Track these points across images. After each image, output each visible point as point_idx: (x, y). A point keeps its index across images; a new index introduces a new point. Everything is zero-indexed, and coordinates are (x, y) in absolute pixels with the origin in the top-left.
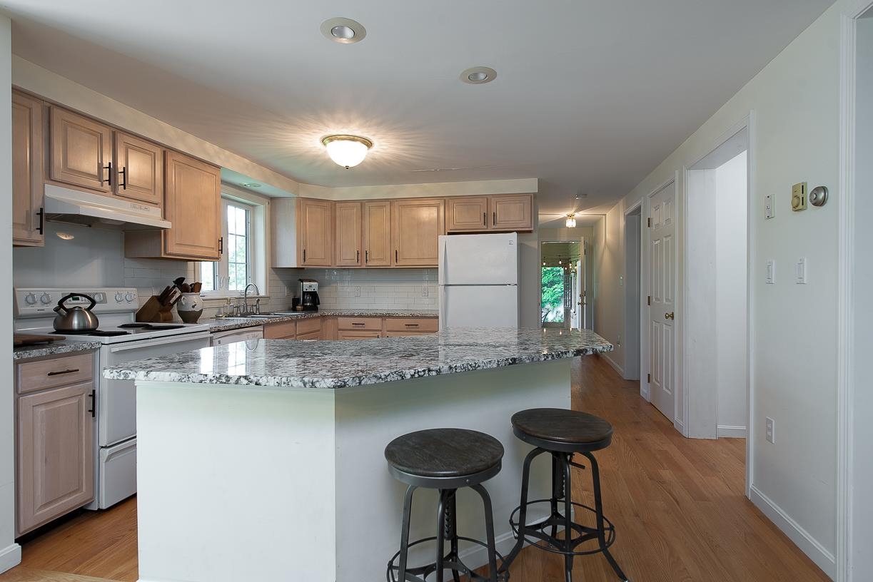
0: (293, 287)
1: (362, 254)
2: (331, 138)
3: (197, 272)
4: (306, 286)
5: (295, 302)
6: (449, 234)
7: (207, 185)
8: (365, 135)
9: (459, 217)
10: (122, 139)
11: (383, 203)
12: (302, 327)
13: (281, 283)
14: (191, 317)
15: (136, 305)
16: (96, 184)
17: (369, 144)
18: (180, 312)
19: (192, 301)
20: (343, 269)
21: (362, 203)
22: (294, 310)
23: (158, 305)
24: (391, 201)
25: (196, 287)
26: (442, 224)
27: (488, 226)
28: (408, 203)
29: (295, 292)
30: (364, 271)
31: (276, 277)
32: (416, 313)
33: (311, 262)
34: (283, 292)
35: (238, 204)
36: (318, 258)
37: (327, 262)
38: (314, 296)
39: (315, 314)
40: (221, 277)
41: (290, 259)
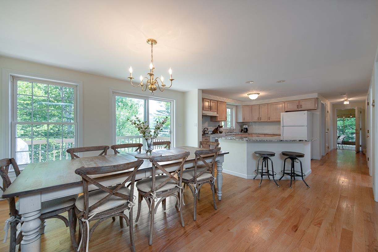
0: (241, 126)
1: (259, 118)
2: (250, 94)
3: (221, 123)
4: (245, 126)
5: (242, 130)
6: (286, 112)
7: (224, 106)
8: (258, 92)
9: (289, 107)
10: (211, 101)
11: (265, 105)
12: (243, 136)
13: (239, 126)
14: (221, 132)
15: (213, 130)
16: (208, 110)
17: (259, 94)
18: (219, 132)
19: (221, 129)
20: (254, 122)
21: (259, 105)
22: (242, 132)
23: (216, 130)
24: (268, 104)
25: (222, 127)
26: (283, 109)
27: (299, 109)
28: (273, 104)
29: (242, 128)
30: (260, 122)
31: (237, 124)
32: (274, 134)
33: (245, 121)
34: (239, 128)
35: (229, 108)
36: (248, 119)
37: (250, 121)
38: (247, 129)
39: (247, 133)
40: (226, 125)
41: (241, 120)
